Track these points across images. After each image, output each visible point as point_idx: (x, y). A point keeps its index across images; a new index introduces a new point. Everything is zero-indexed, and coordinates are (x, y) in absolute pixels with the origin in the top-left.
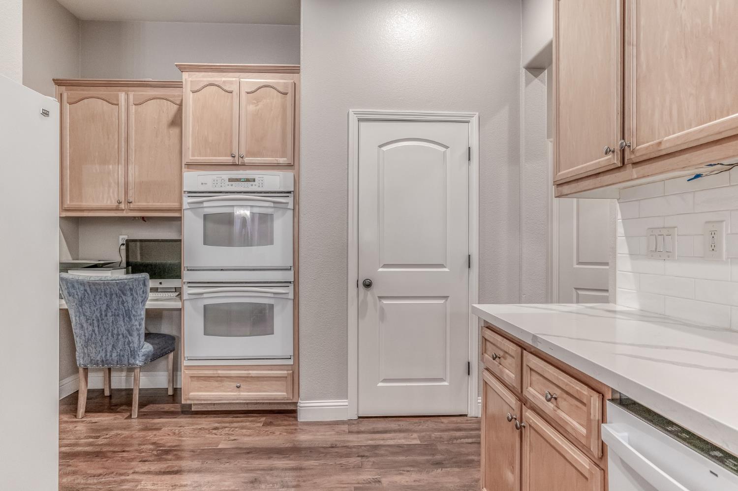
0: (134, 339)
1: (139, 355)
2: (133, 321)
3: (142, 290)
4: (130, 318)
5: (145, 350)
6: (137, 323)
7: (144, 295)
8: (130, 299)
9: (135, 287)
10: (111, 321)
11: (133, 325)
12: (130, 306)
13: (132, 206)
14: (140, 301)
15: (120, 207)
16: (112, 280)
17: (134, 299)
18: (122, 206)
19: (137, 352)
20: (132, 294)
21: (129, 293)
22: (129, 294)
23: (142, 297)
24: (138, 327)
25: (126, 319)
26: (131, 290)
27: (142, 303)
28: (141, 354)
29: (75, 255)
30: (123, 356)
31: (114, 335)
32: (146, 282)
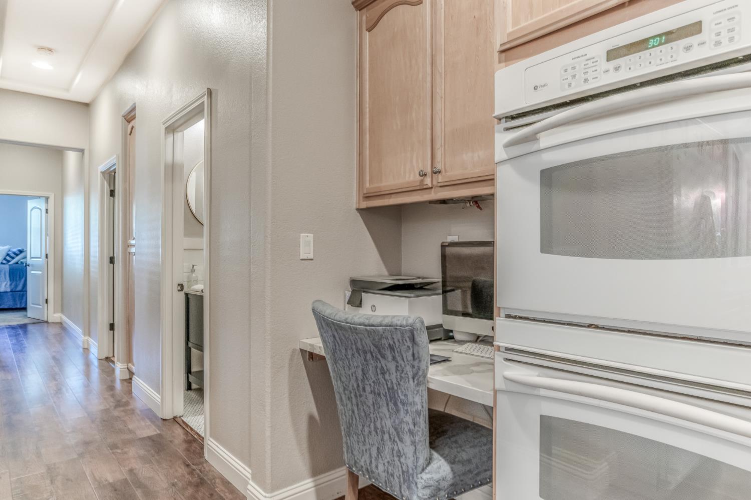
0: (406, 450)
1: (416, 484)
2: (402, 413)
3: (411, 352)
4: (395, 404)
5: (429, 476)
6: (408, 419)
7: (416, 363)
8: (392, 366)
9: (397, 344)
10: (371, 402)
11: (402, 422)
12: (394, 381)
13: (440, 178)
14: (410, 374)
15: (425, 183)
16: (360, 325)
17: (400, 368)
18: (428, 181)
19: (413, 478)
20: (394, 358)
21: (388, 354)
22: (390, 358)
23: (413, 367)
24: (412, 427)
25: (391, 405)
26: (392, 348)
27: (413, 378)
28: (421, 483)
29: (393, 267)
30: (392, 475)
31: (378, 431)
32: (416, 336)
